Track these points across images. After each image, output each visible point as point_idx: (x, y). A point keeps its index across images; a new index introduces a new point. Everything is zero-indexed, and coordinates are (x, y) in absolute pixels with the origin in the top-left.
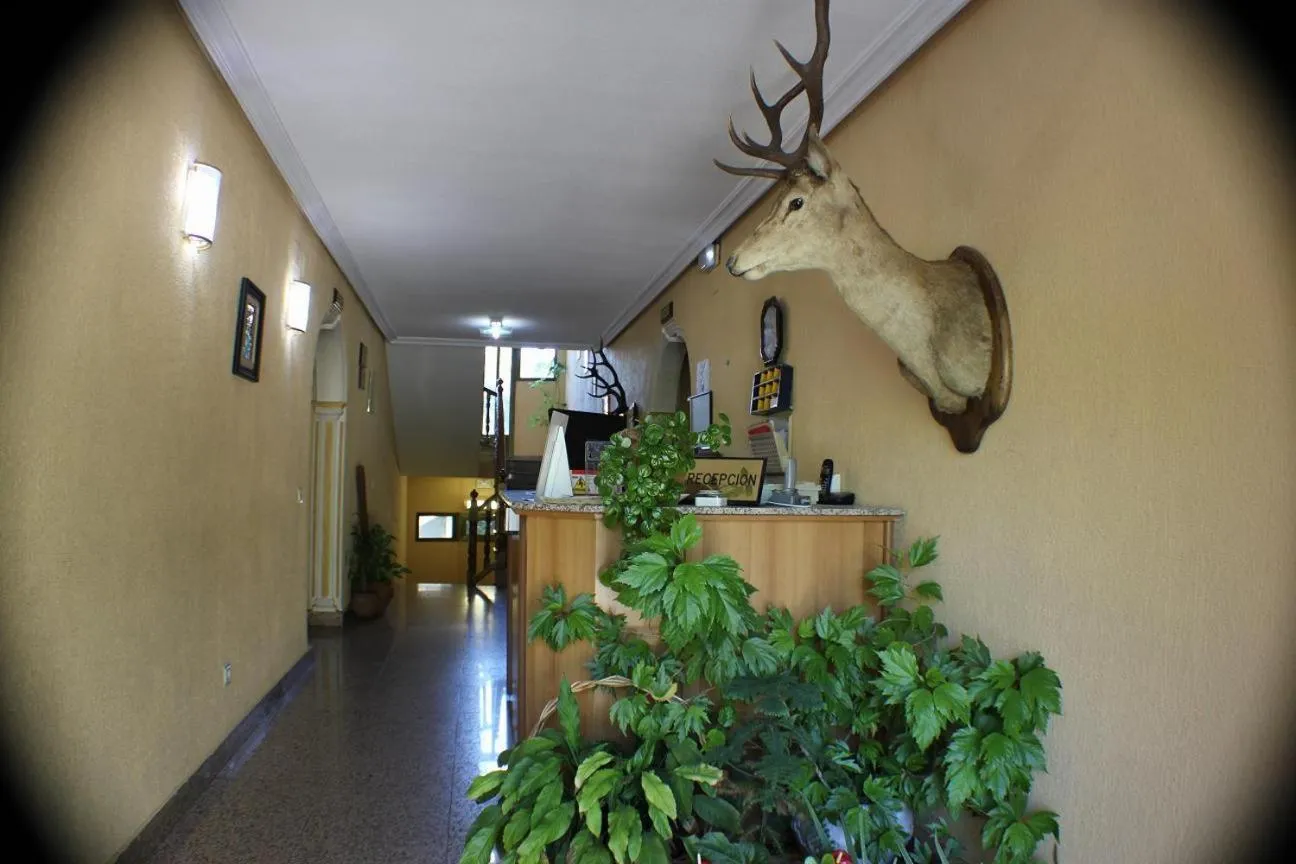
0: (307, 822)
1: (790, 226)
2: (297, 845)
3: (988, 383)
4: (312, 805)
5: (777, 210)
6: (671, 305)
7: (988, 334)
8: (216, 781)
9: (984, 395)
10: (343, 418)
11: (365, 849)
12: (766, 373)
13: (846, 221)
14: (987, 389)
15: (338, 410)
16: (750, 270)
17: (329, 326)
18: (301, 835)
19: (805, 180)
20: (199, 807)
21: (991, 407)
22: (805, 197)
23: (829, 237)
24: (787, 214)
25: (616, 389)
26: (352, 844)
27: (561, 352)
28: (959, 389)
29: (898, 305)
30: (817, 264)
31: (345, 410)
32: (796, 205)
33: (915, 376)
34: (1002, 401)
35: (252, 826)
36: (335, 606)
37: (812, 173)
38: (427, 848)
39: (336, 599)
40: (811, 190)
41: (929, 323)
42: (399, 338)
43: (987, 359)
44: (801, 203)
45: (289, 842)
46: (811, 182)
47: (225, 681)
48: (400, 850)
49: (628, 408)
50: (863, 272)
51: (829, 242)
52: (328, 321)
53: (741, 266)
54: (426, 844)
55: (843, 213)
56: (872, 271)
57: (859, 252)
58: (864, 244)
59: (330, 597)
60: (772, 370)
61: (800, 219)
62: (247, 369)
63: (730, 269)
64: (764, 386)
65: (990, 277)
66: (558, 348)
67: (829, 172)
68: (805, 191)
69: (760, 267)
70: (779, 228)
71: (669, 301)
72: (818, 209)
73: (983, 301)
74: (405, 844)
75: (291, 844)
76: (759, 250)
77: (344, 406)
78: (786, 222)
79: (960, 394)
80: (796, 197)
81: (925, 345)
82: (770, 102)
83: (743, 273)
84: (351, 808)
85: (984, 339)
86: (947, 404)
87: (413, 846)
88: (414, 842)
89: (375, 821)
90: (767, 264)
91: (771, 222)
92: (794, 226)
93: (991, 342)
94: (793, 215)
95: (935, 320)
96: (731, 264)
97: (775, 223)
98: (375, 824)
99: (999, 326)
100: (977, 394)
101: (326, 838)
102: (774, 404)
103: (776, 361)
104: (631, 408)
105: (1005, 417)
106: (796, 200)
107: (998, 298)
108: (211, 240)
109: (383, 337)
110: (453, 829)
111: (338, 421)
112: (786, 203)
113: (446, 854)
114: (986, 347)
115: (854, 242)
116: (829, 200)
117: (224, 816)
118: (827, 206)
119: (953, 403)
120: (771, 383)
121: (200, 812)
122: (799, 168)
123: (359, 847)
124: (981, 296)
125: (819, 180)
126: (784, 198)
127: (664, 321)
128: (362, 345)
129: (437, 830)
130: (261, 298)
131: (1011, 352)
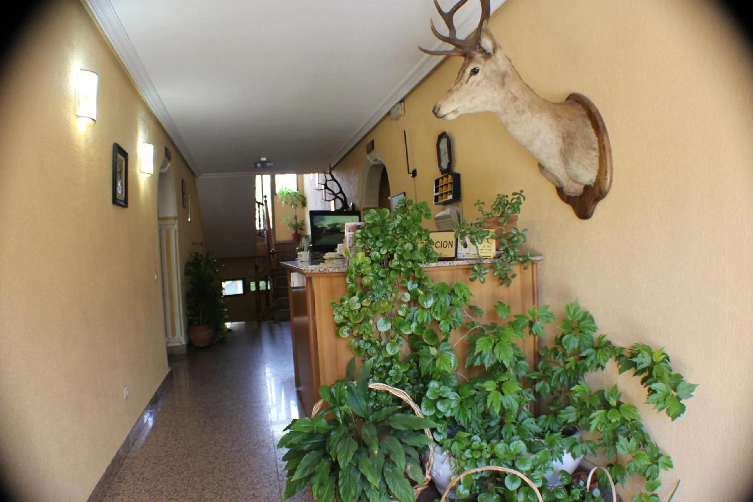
0: (189, 481)
1: (471, 85)
2: (186, 496)
3: (597, 176)
4: (190, 470)
5: (462, 76)
6: (373, 142)
7: (596, 146)
8: (127, 460)
9: (595, 184)
10: (176, 227)
11: (229, 494)
12: (442, 178)
13: (506, 80)
14: (597, 179)
15: (172, 221)
16: (448, 114)
17: (164, 170)
18: (187, 489)
19: (478, 56)
20: (119, 478)
21: (600, 191)
22: (480, 67)
23: (495, 90)
24: (469, 78)
25: (340, 195)
26: (220, 492)
27: (299, 176)
28: (580, 181)
29: (540, 130)
30: (489, 108)
31: (176, 221)
32: (475, 72)
33: (551, 174)
34: (607, 187)
35: (155, 487)
36: (181, 342)
37: (484, 51)
38: (267, 489)
39: (181, 337)
40: (483, 62)
41: (560, 140)
42: (204, 174)
43: (596, 161)
44: (478, 71)
45: (180, 495)
46: (483, 57)
47: (125, 396)
48: (251, 492)
49: (348, 206)
50: (518, 112)
51: (496, 94)
52: (163, 167)
53: (443, 111)
54: (267, 487)
55: (504, 75)
56: (523, 111)
57: (515, 99)
58: (518, 94)
59: (177, 336)
60: (447, 177)
61: (478, 80)
62: (120, 201)
63: (436, 114)
64: (442, 186)
65: (593, 111)
66: (297, 173)
67: (494, 50)
68: (480, 63)
69: (455, 112)
70: (465, 86)
71: (371, 140)
72: (488, 73)
73: (591, 126)
74: (253, 488)
75: (182, 496)
76: (453, 101)
77: (175, 219)
78: (469, 82)
79: (580, 184)
80: (475, 67)
81: (558, 155)
82: (446, 10)
83: (444, 116)
84: (215, 468)
85: (594, 149)
86: (572, 190)
87: (258, 489)
88: (258, 487)
89: (231, 475)
90: (458, 110)
91: (459, 83)
92: (474, 84)
93: (598, 151)
94: (473, 78)
95: (564, 139)
96: (436, 111)
97: (462, 84)
98: (232, 477)
99: (603, 141)
100: (591, 184)
101: (203, 489)
102: (450, 197)
103: (448, 171)
104: (350, 206)
105: (609, 196)
106: (475, 69)
107: (600, 124)
108: (95, 119)
109: (194, 174)
110: (281, 475)
111: (174, 228)
112: (468, 70)
113: (280, 492)
114: (595, 154)
115: (512, 93)
116: (495, 67)
117: (137, 482)
118: (494, 72)
119: (575, 189)
120: (447, 185)
121: (121, 482)
122: (475, 49)
123: (225, 493)
124: (589, 123)
125: (487, 55)
126: (467, 67)
127: (369, 152)
128: (183, 181)
129: (271, 477)
130: (125, 155)
131: (611, 157)
